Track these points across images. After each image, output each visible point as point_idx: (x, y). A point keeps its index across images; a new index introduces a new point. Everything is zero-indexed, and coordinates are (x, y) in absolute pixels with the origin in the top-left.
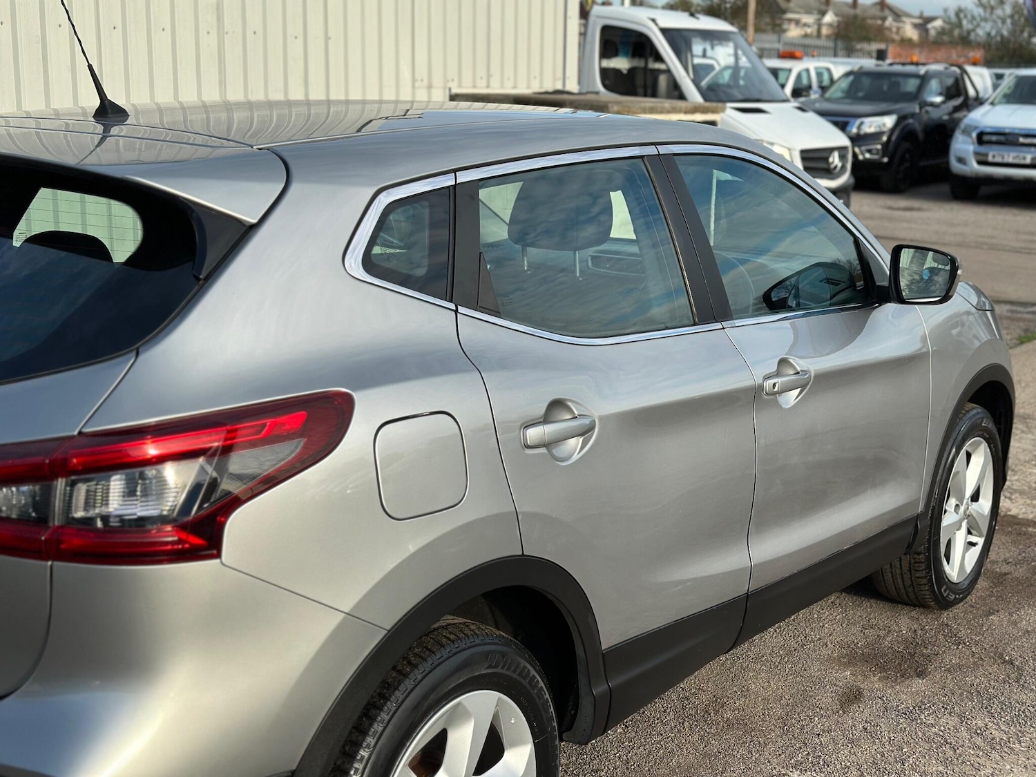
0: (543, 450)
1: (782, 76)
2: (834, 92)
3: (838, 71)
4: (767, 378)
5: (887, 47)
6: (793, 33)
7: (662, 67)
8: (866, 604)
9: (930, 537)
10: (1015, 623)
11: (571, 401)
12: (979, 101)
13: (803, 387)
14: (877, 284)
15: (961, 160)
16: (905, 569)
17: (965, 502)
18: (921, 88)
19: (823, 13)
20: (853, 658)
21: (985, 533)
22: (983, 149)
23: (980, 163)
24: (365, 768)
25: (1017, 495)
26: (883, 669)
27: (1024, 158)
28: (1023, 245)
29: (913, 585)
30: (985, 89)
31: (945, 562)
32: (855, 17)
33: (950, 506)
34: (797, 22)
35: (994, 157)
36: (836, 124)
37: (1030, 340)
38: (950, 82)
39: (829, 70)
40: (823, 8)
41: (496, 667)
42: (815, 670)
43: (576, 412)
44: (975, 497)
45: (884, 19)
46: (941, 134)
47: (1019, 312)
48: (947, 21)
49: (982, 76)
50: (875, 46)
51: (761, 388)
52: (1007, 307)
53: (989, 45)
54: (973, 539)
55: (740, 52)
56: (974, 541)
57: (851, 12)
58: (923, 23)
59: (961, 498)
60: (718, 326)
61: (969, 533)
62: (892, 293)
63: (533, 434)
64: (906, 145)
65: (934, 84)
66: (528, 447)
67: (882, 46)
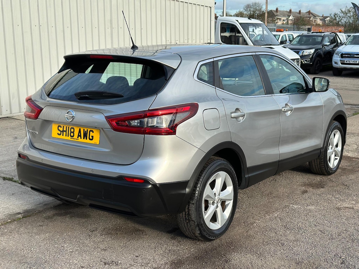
0: (235, 119)
1: (277, 37)
2: (294, 42)
3: (295, 35)
4: (283, 108)
5: (311, 27)
6: (280, 23)
7: (240, 35)
8: (308, 175)
9: (325, 154)
10: (348, 178)
11: (240, 109)
12: (342, 44)
13: (291, 111)
14: (309, 88)
15: (336, 63)
16: (318, 163)
17: (334, 147)
18: (322, 40)
19: (289, 16)
20: (305, 185)
21: (340, 156)
22: (343, 59)
23: (342, 64)
24: (201, 183)
25: (350, 151)
26: (313, 187)
27: (356, 62)
28: (356, 89)
29: (320, 168)
30: (344, 40)
31: (329, 163)
32: (301, 17)
33: (330, 148)
34: (280, 19)
35: (346, 61)
36: (295, 52)
37: (356, 114)
38: (332, 38)
39: (292, 35)
40: (289, 14)
41: (226, 166)
42: (295, 187)
43: (241, 111)
44: (337, 146)
45: (310, 18)
46: (329, 55)
47: (354, 107)
48: (332, 18)
49: (343, 36)
50: (307, 27)
51: (281, 110)
52: (350, 106)
53: (346, 26)
54: (336, 157)
55: (264, 30)
56: (337, 158)
57: (299, 15)
58: (324, 18)
59: (333, 146)
60: (271, 95)
61: (335, 156)
62: (313, 90)
63: (233, 115)
64: (318, 58)
65: (327, 39)
66: (232, 118)
67: (310, 27)
